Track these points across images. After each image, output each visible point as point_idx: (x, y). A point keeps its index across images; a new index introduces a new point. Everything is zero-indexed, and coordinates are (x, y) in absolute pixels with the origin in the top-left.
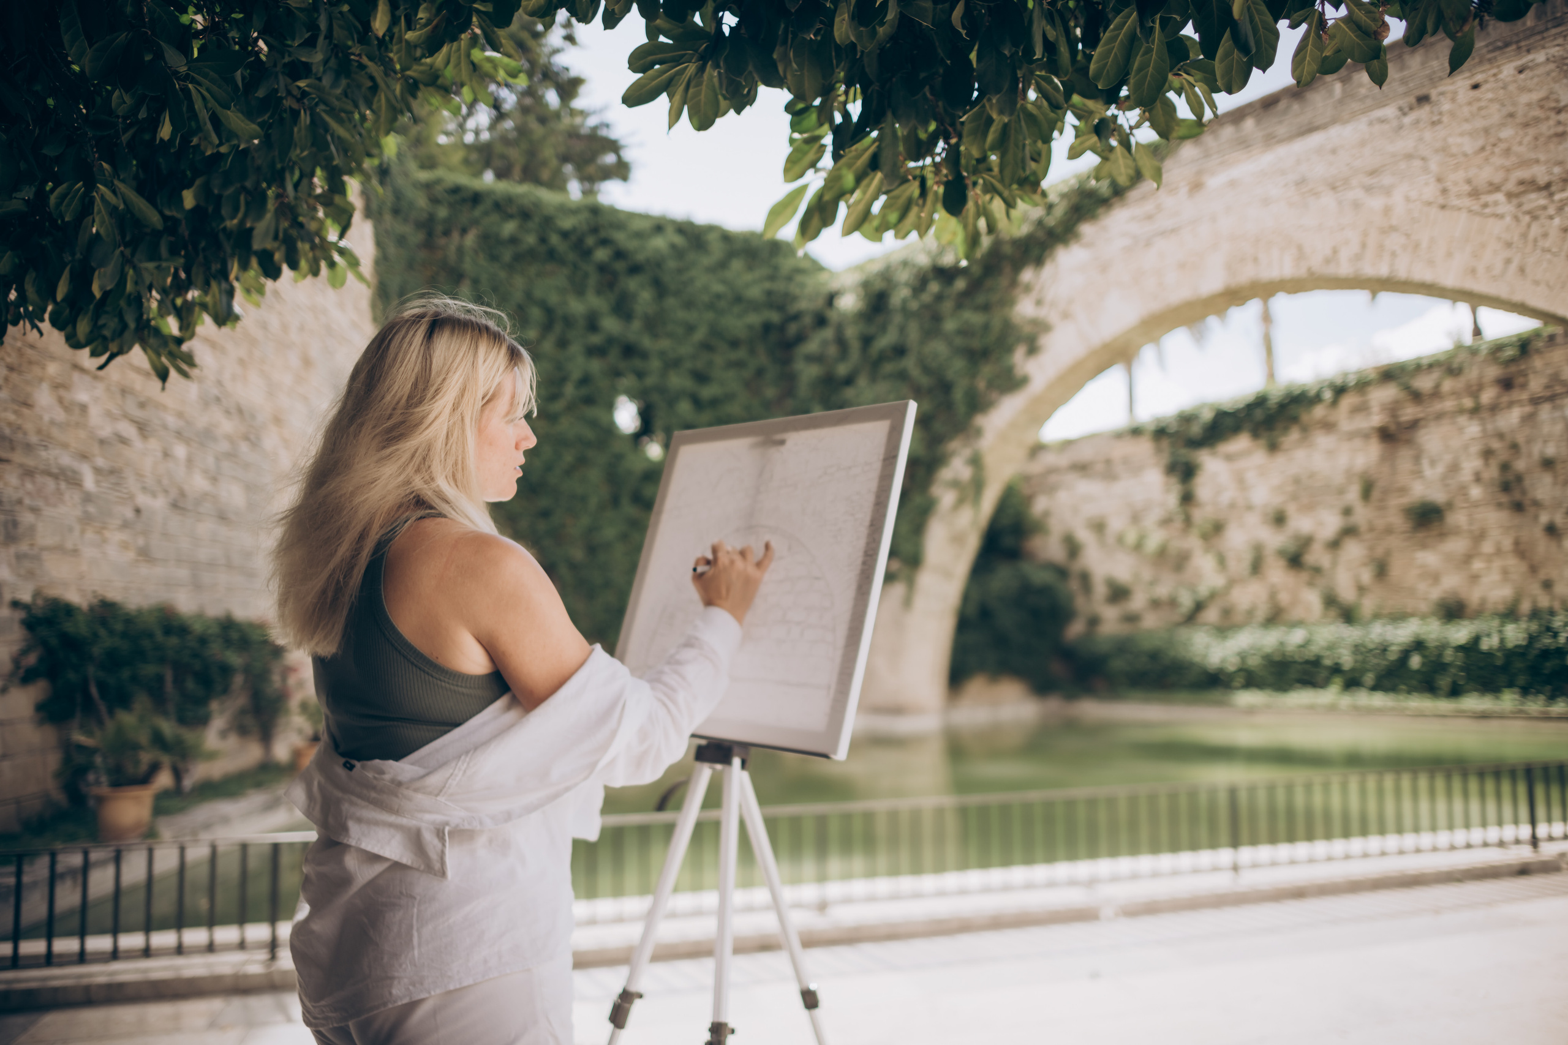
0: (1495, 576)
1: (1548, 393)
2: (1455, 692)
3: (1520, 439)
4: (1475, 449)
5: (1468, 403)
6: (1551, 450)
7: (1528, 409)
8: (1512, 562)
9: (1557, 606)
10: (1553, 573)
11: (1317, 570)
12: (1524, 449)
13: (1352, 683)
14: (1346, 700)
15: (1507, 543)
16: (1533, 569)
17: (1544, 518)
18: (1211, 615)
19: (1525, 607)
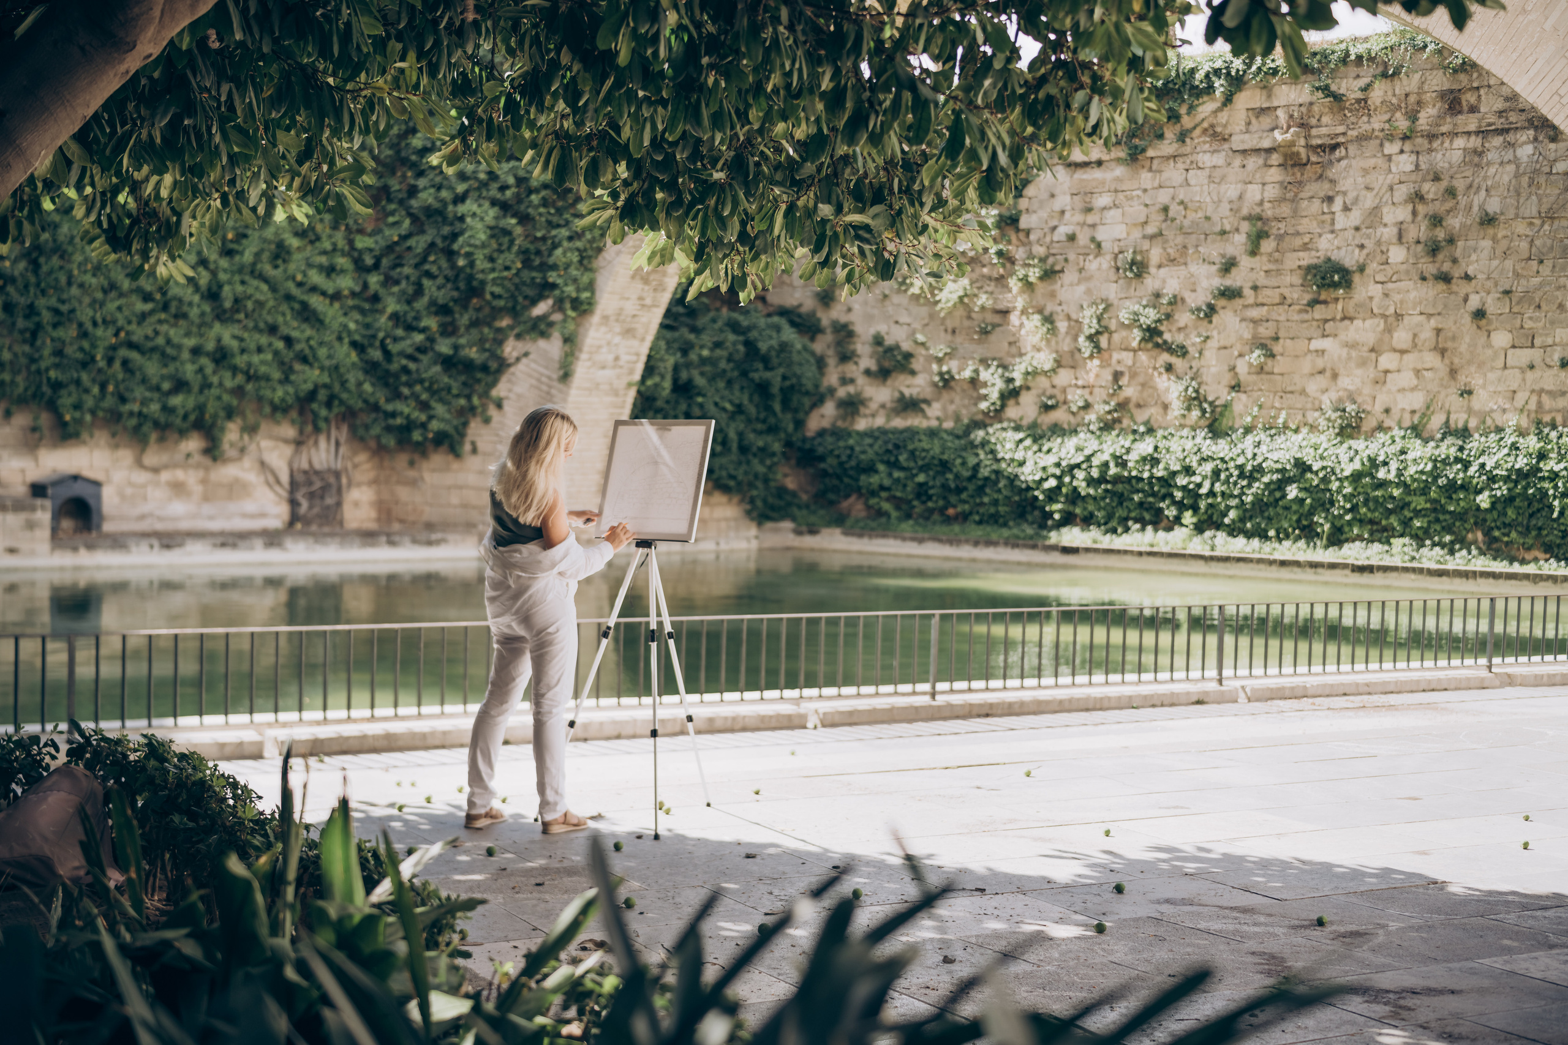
0: (1407, 379)
1: (1500, 123)
2: (1337, 538)
3: (1460, 184)
4: (1402, 192)
5: (1402, 123)
6: (1493, 206)
7: (1475, 142)
8: (1431, 359)
9: (1472, 424)
10: (1476, 382)
11: (1182, 351)
12: (1463, 200)
13: (1209, 522)
14: (1198, 545)
15: (1427, 334)
16: (1453, 372)
17: (1474, 302)
18: (1026, 408)
19: (1436, 422)
